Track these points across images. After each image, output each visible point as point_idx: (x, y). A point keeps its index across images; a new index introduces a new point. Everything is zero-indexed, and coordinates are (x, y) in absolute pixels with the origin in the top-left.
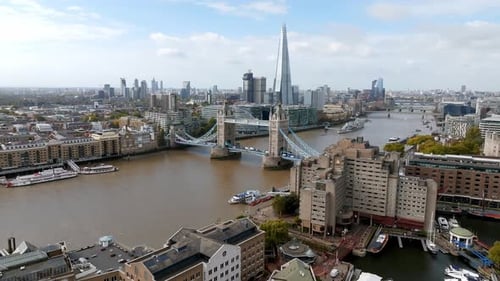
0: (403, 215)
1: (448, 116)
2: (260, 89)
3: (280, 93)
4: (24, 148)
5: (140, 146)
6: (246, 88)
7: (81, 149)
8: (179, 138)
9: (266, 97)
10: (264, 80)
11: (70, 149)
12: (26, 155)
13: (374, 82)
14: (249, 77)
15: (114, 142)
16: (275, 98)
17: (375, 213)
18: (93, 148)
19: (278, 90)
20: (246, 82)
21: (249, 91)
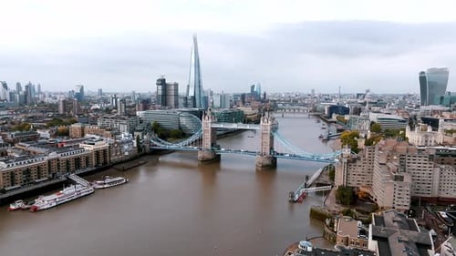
0: (443, 195)
1: (334, 114)
2: (173, 93)
3: (194, 98)
4: (24, 165)
5: (127, 153)
6: (160, 93)
7: (77, 160)
8: (155, 143)
9: (181, 101)
10: (176, 85)
11: (68, 162)
12: (27, 172)
13: (253, 87)
14: (162, 82)
15: (104, 151)
16: (189, 101)
17: (423, 195)
18: (87, 159)
19: (191, 94)
20: (160, 87)
21: (162, 95)
